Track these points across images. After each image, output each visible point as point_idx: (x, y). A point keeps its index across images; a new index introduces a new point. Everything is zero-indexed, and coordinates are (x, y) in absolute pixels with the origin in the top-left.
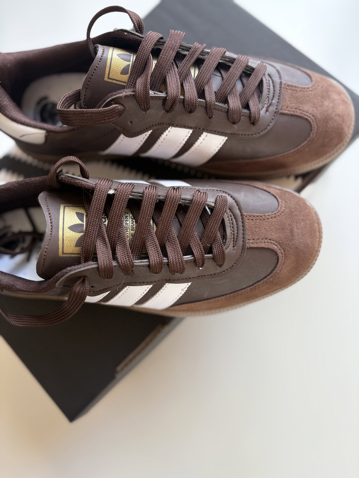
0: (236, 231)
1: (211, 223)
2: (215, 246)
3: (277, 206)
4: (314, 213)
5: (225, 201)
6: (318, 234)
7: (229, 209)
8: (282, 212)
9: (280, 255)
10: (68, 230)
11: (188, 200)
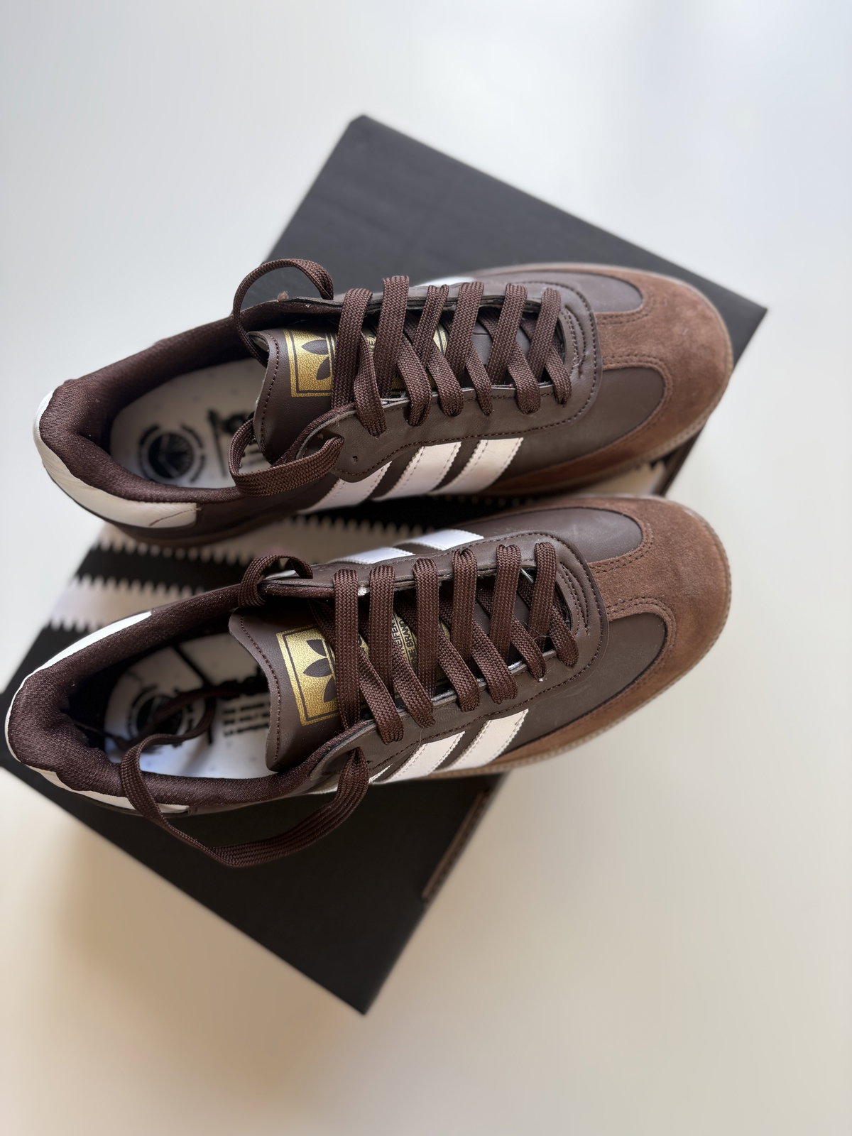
0: (583, 599)
1: (538, 595)
2: (555, 634)
3: (639, 535)
4: (704, 529)
5: (551, 551)
6: (720, 563)
7: (561, 563)
8: (651, 543)
9: (667, 619)
10: (306, 676)
11: (491, 569)
